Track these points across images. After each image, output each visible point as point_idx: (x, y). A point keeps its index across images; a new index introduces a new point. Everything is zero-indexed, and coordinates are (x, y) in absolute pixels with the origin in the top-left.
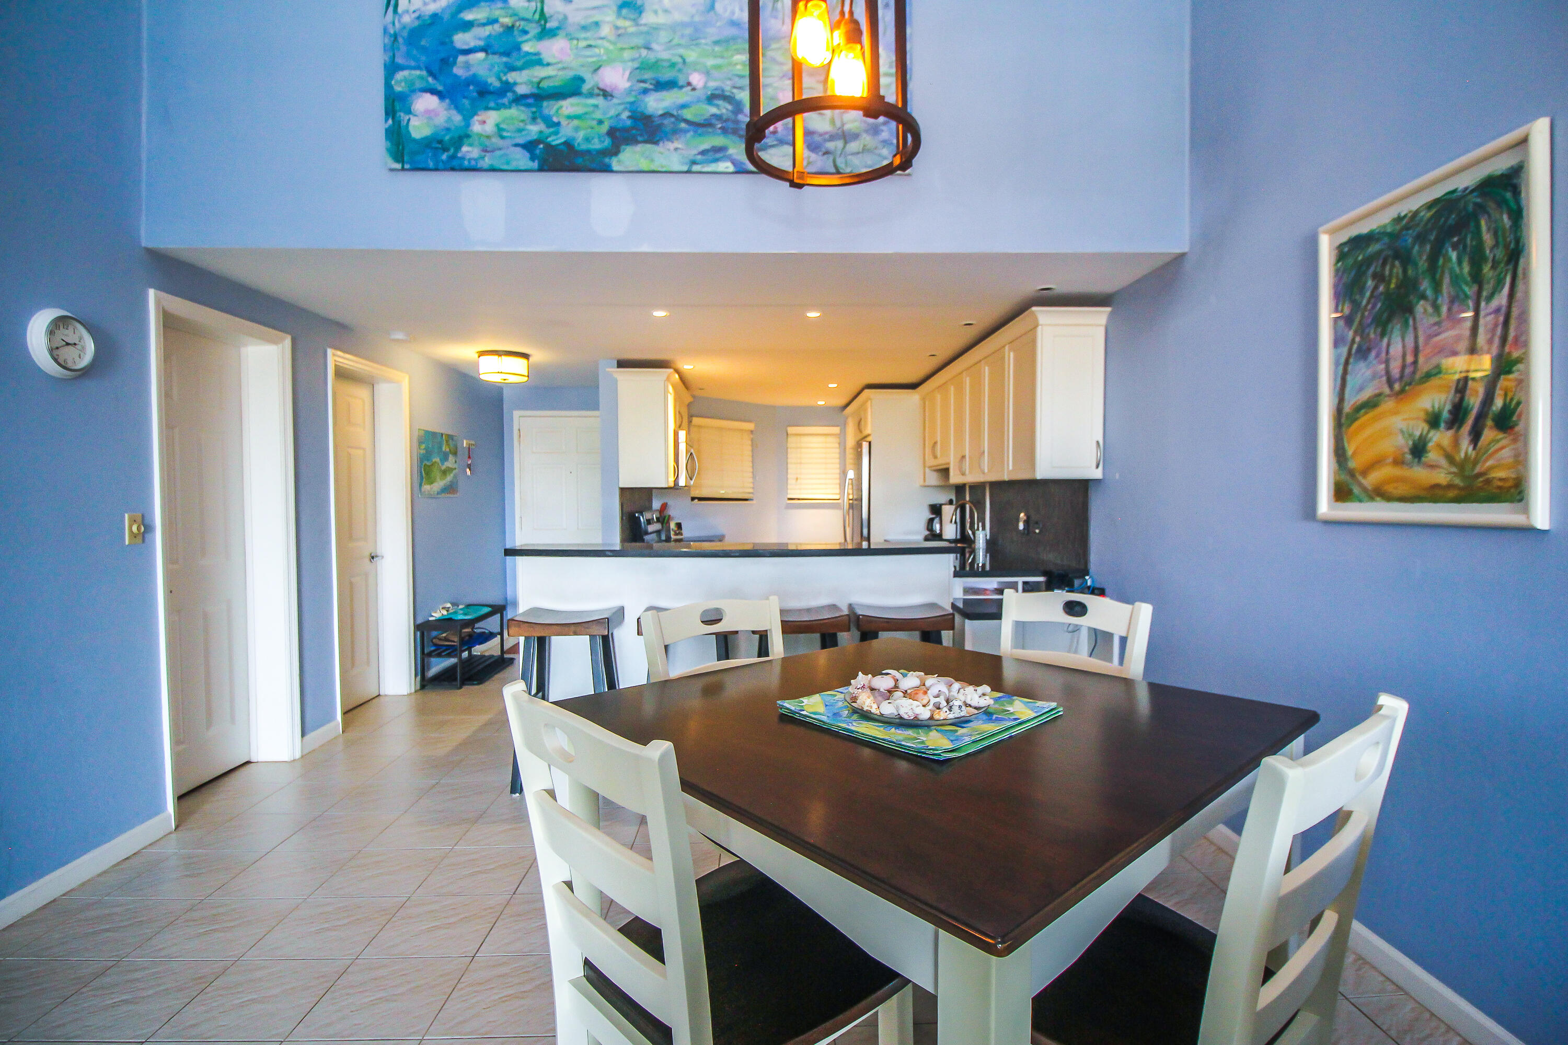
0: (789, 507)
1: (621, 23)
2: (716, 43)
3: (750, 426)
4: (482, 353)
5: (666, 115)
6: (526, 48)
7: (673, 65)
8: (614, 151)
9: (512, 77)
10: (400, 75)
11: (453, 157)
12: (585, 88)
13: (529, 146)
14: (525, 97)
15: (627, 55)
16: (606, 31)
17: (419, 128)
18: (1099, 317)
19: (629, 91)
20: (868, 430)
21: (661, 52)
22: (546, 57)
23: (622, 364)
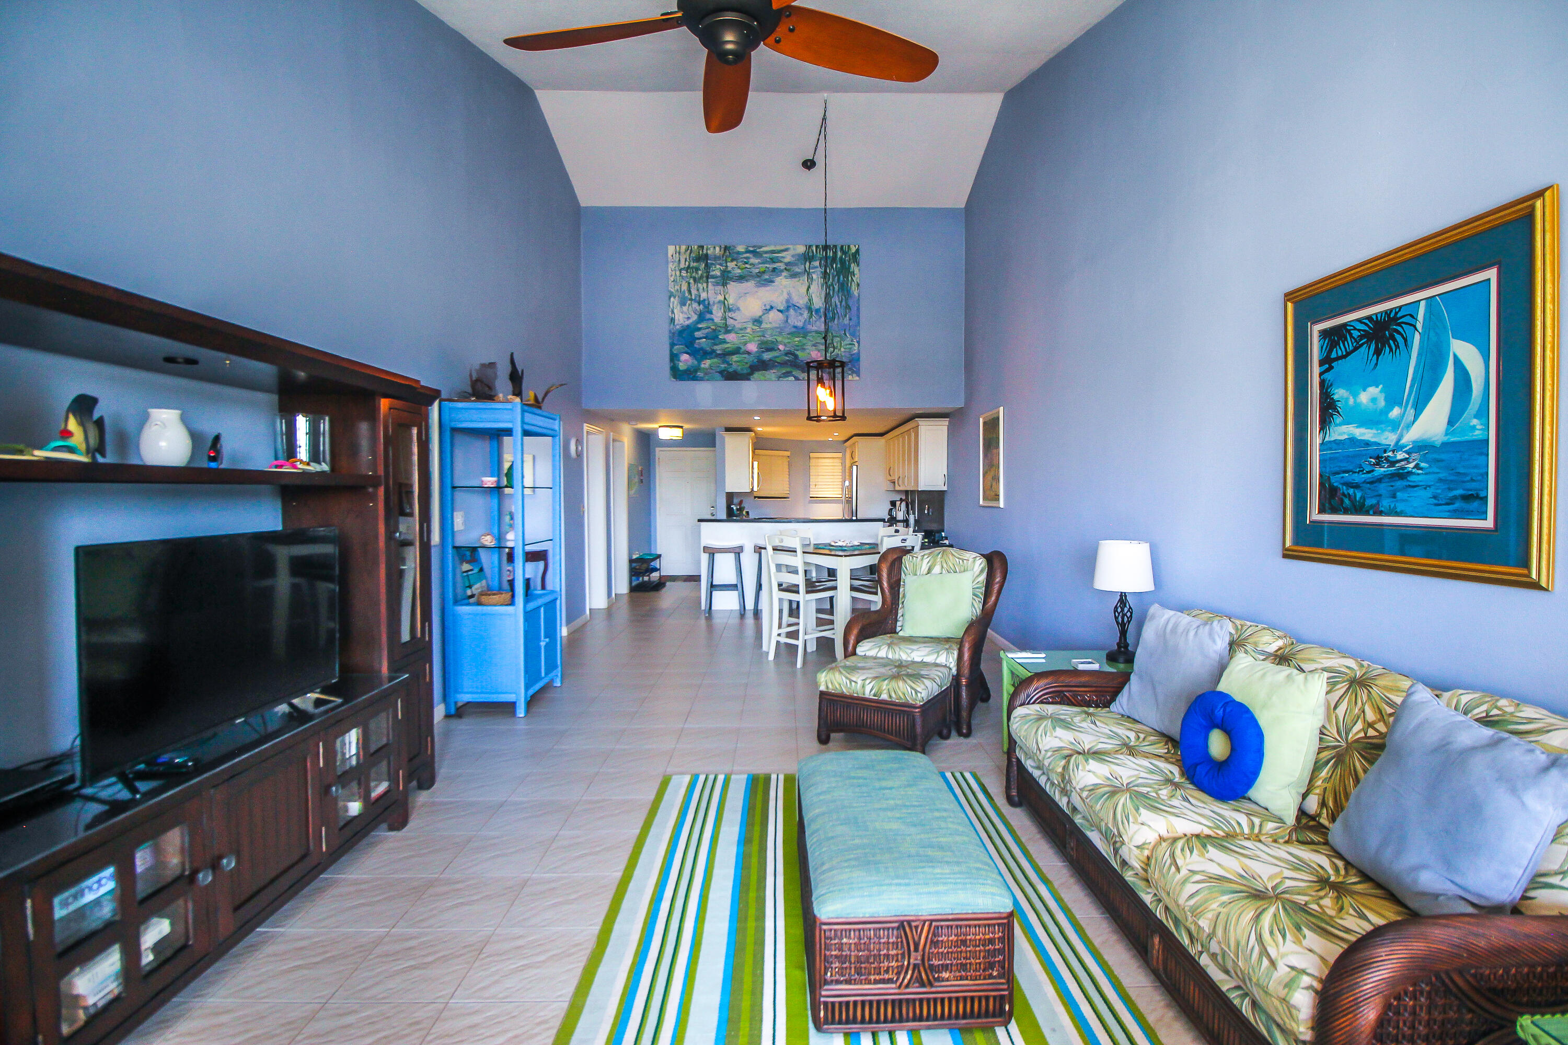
0: (810, 502)
1: (754, 327)
2: (788, 334)
3: (788, 453)
4: (660, 427)
5: (770, 360)
6: (720, 337)
7: (773, 342)
8: (752, 373)
9: (715, 347)
10: (676, 347)
11: (694, 376)
12: (741, 351)
13: (721, 372)
14: (719, 354)
15: (756, 339)
16: (749, 330)
17: (682, 366)
18: (945, 422)
19: (757, 352)
20: (856, 459)
21: (769, 338)
22: (728, 340)
23: (728, 430)
